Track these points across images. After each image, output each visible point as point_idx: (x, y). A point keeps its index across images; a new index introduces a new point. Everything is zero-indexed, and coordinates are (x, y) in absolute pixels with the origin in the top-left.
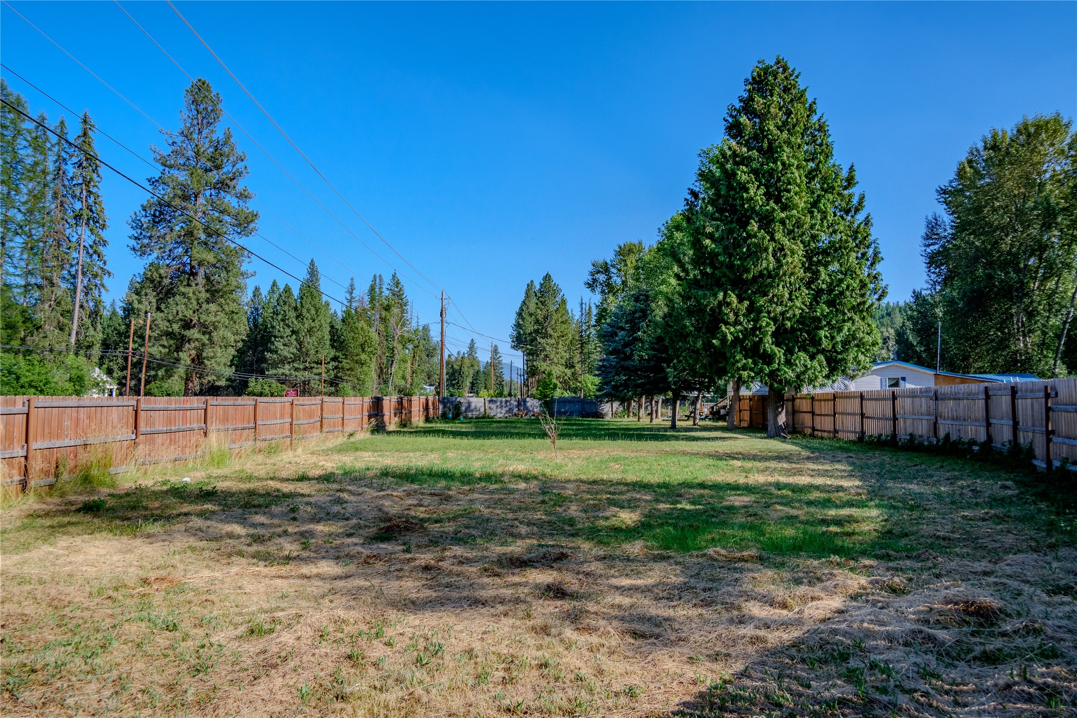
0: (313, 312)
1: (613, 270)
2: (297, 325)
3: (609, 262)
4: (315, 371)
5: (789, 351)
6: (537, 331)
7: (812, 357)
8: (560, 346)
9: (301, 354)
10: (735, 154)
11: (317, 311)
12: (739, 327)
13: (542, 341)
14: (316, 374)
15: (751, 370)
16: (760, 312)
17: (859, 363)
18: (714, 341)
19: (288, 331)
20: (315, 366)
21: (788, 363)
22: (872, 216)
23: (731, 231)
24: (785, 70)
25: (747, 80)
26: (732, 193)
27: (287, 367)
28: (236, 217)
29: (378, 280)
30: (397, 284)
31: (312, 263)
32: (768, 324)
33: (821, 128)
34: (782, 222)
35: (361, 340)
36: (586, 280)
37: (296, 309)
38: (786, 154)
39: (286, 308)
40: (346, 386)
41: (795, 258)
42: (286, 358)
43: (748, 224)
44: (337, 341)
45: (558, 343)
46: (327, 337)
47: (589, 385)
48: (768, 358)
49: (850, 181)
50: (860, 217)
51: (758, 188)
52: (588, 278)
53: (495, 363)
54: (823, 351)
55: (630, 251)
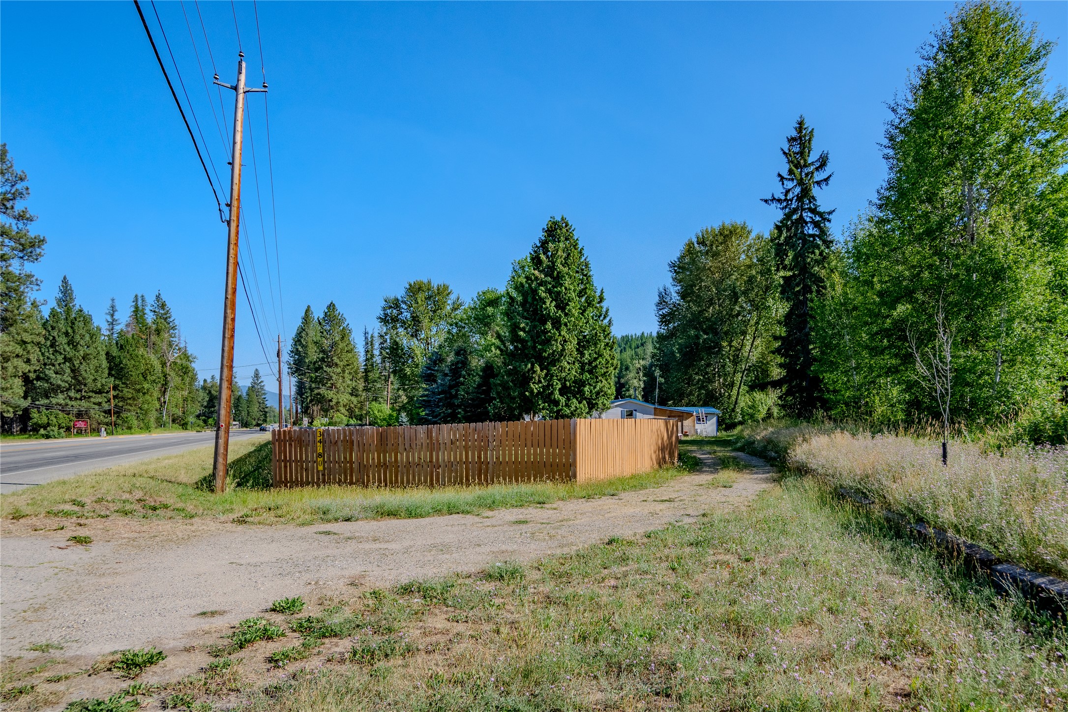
0: (87, 337)
1: (403, 306)
2: (71, 353)
3: (399, 298)
4: (92, 400)
5: (568, 399)
6: (322, 360)
7: (580, 403)
8: (346, 375)
9: (78, 382)
10: (536, 279)
11: (91, 338)
12: (540, 385)
13: (328, 370)
14: (94, 404)
15: (547, 410)
16: (553, 376)
17: (604, 405)
18: (527, 393)
19: (60, 359)
20: (94, 395)
21: (567, 405)
22: (613, 319)
23: (535, 327)
24: (566, 226)
25: (544, 229)
26: (535, 303)
27: (60, 396)
28: (17, 241)
29: (140, 301)
30: (163, 306)
31: (65, 281)
32: (557, 384)
33: (587, 265)
34: (566, 325)
35: (142, 368)
36: (378, 315)
37: (67, 334)
38: (567, 282)
39: (55, 334)
40: (131, 416)
41: (572, 346)
42: (59, 386)
43: (546, 324)
44: (116, 369)
45: (344, 371)
46: (105, 364)
47: (376, 412)
48: (556, 403)
49: (601, 300)
50: (606, 321)
51: (551, 302)
52: (380, 313)
53: (255, 389)
54: (586, 399)
55: (420, 289)
